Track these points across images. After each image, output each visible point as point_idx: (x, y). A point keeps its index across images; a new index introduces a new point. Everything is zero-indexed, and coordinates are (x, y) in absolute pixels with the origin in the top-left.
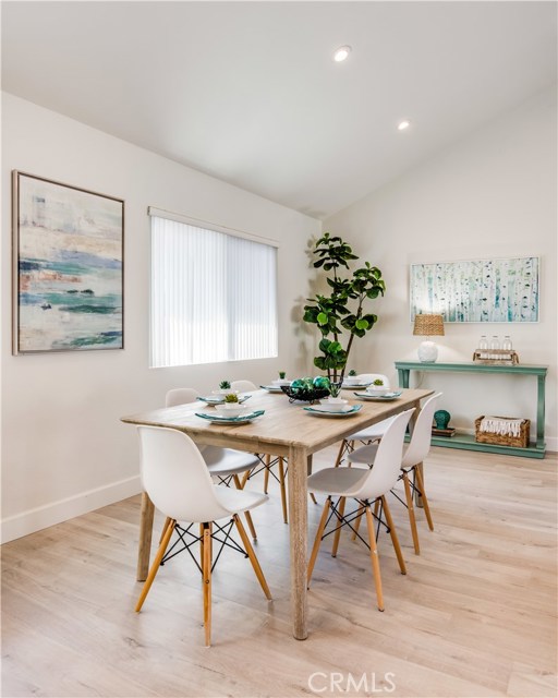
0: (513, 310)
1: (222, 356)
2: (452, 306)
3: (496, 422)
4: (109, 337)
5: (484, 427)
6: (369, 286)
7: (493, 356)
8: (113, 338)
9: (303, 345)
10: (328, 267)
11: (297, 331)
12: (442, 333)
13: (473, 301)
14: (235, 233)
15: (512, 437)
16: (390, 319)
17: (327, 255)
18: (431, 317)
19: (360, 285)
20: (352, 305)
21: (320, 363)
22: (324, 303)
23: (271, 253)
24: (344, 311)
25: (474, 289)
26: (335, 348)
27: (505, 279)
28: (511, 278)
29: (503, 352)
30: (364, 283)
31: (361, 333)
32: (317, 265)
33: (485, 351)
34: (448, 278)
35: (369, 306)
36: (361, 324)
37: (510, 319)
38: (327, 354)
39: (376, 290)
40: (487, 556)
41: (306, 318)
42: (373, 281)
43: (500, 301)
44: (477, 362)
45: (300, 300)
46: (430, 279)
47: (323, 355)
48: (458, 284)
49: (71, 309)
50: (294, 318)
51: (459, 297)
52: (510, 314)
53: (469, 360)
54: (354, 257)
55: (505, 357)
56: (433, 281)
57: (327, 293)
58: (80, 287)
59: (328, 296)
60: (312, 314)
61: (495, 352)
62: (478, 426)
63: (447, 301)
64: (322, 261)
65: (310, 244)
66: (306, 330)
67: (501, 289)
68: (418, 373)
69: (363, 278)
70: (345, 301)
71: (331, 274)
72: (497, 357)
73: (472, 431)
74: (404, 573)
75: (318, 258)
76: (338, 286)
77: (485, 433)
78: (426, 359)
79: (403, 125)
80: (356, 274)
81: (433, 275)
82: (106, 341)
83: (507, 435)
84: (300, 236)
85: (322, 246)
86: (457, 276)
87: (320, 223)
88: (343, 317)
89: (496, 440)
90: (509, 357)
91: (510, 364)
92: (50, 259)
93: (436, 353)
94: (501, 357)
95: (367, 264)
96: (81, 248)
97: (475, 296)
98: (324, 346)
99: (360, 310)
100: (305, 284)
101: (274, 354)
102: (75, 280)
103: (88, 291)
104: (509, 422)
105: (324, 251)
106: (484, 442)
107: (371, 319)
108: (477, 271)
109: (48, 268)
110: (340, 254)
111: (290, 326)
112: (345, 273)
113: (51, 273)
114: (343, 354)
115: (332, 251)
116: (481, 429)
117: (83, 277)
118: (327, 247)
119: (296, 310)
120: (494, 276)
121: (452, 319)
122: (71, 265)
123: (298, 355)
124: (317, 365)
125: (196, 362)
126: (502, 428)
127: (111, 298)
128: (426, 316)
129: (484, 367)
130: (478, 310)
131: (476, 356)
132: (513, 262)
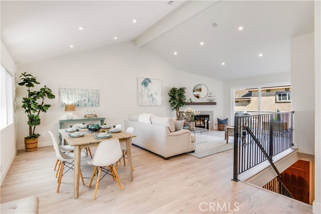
0: (93, 103)
2: (75, 102)
12: (74, 110)
13: (82, 100)
18: (71, 105)
20: (39, 101)
21: (30, 123)
25: (82, 97)
26: (36, 117)
27: (91, 95)
29: (93, 115)
31: (45, 111)
32: (21, 84)
33: (89, 115)
34: (74, 94)
35: (47, 101)
36: (45, 108)
39: (52, 96)
42: (48, 93)
43: (90, 101)
44: (86, 118)
46: (68, 94)
47: (31, 120)
48: (77, 96)
51: (77, 99)
52: (92, 105)
53: (83, 118)
54: (39, 83)
61: (91, 115)
63: (73, 100)
64: (24, 83)
67: (90, 98)
70: (35, 99)
78: (70, 119)
80: (39, 90)
81: (69, 92)
86: (77, 93)
87: (16, 67)
90: (95, 116)
91: (95, 118)
93: (73, 116)
95: (45, 86)
98: (31, 117)
99: (43, 103)
107: (49, 106)
108: (83, 92)
114: (39, 119)
115: (28, 79)
118: (26, 78)
120: (88, 94)
121: (75, 106)
124: (29, 125)
128: (69, 105)
129: (88, 119)
130: (83, 104)
131: (85, 116)
132: (93, 90)
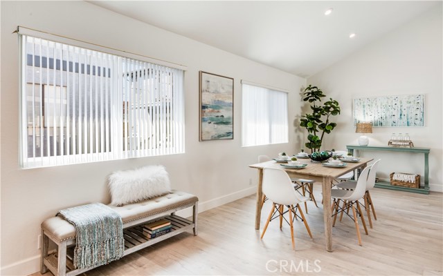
0: (410, 120)
1: (267, 142)
2: (376, 119)
3: (402, 175)
4: (229, 134)
5: (395, 177)
6: (332, 109)
7: (399, 143)
8: (230, 135)
9: (299, 137)
10: (311, 101)
11: (296, 131)
12: (371, 131)
13: (387, 116)
14: (271, 88)
15: (411, 183)
16: (343, 125)
17: (310, 95)
18: (366, 124)
19: (327, 109)
20: (323, 119)
21: (308, 145)
22: (309, 117)
23: (286, 95)
24: (319, 121)
25: (388, 110)
26: (315, 139)
27: (405, 105)
28: (409, 105)
29: (405, 141)
30: (330, 108)
31: (328, 132)
32: (305, 100)
33: (395, 141)
34: (374, 105)
35: (332, 119)
36: (328, 128)
37: (408, 125)
38: (311, 141)
39: (336, 111)
40: (405, 231)
41: (301, 125)
42: (334, 107)
43: (402, 116)
44: (390, 146)
45: (297, 116)
46: (364, 106)
47: (309, 142)
48: (379, 109)
49: (217, 123)
50: (295, 124)
51: (380, 114)
52: (408, 123)
53: (386, 145)
54: (324, 96)
55: (406, 144)
56: (366, 107)
57: (311, 113)
58: (220, 114)
59: (312, 115)
60: (304, 123)
61: (400, 141)
62: (391, 177)
63: (373, 115)
64: (308, 98)
65: (301, 90)
66: (300, 130)
67: (403, 110)
68: (358, 151)
69: (329, 106)
70: (320, 116)
71: (312, 104)
72: (401, 144)
73: (389, 180)
74: (367, 234)
75: (306, 96)
76: (316, 110)
77: (396, 181)
78: (362, 144)
79: (352, 36)
80: (325, 104)
81: (365, 104)
82: (228, 136)
83: (408, 182)
84: (297, 86)
85: (308, 91)
86: (379, 104)
87: (306, 80)
88: (319, 124)
89: (401, 184)
90: (408, 144)
91: (409, 147)
92: (211, 104)
93: (368, 141)
94: (403, 144)
95: (331, 99)
96: (220, 99)
97: (388, 114)
98: (310, 138)
99: (327, 121)
100: (299, 108)
101: (287, 141)
102: (218, 112)
103: (222, 116)
104: (409, 176)
105: (309, 93)
106: (395, 185)
107: (333, 125)
108: (390, 102)
109: (210, 107)
110: (317, 94)
111: (294, 128)
112: (319, 104)
113: (211, 109)
114: (320, 142)
115: (313, 93)
116: (394, 179)
117: (221, 110)
118: (310, 91)
119: (296, 121)
120: (399, 104)
121: (376, 125)
122: (217, 106)
123: (297, 142)
124: (307, 146)
125: (258, 145)
126: (405, 178)
127: (229, 118)
128: (362, 124)
129: (394, 148)
130: (390, 121)
131: (390, 143)
132: (409, 97)
